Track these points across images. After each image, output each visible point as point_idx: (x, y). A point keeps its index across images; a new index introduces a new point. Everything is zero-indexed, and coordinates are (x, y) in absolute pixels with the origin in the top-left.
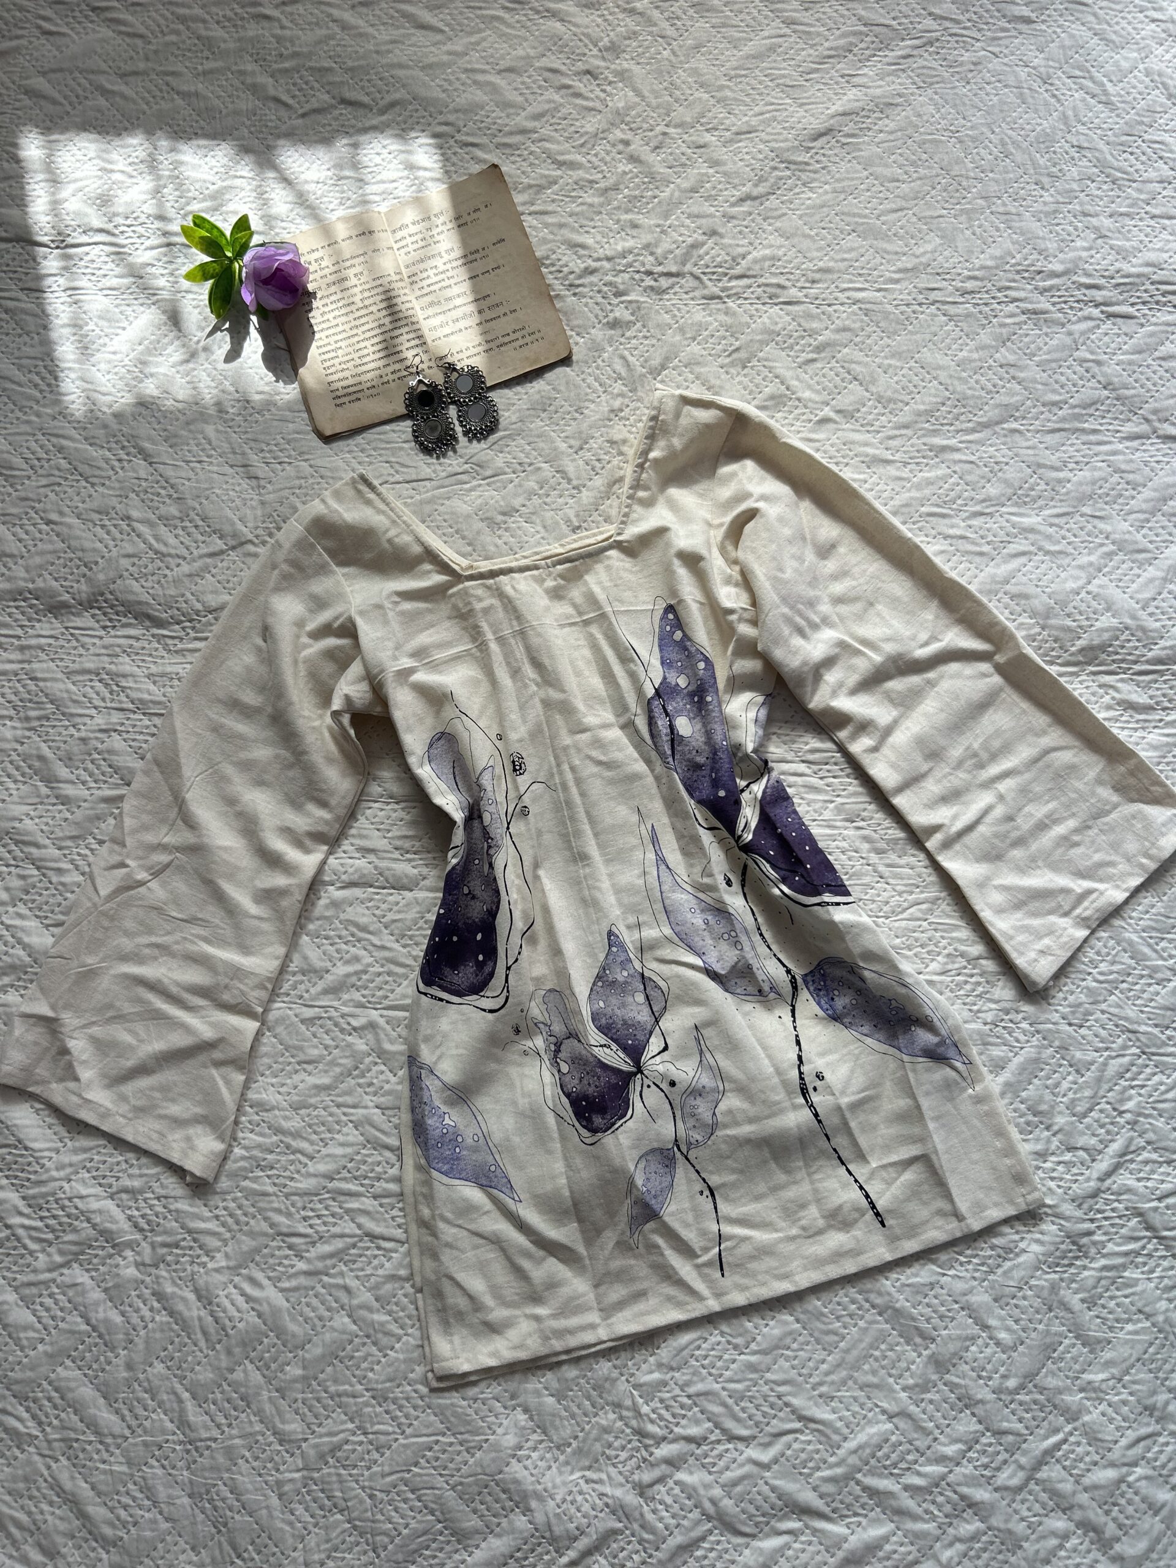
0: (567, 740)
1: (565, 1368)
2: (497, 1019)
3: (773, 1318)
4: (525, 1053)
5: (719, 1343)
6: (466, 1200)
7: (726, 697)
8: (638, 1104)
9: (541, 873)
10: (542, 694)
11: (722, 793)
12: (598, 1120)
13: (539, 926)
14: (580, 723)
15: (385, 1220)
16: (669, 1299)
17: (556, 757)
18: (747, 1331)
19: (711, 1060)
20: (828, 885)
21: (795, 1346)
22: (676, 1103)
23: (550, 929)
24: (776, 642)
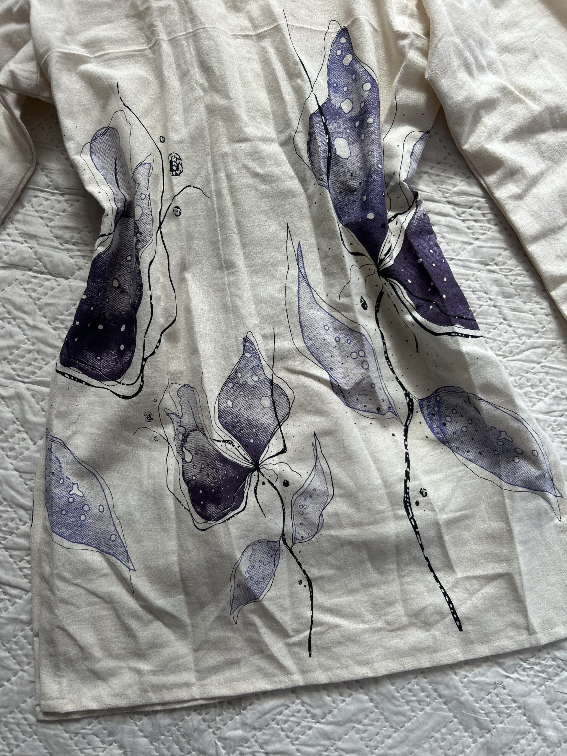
0: (226, 148)
1: (159, 716)
2: (130, 406)
3: (350, 695)
4: (155, 439)
5: (299, 712)
6: (85, 563)
7: (386, 127)
8: (252, 499)
9: (188, 275)
10: (208, 99)
11: (371, 216)
12: (211, 509)
13: (180, 324)
14: (241, 132)
15: (13, 570)
16: (259, 670)
17: (214, 164)
18: (325, 704)
19: (325, 466)
20: (460, 317)
21: (366, 721)
22: (287, 501)
23: (191, 329)
24: (444, 71)
